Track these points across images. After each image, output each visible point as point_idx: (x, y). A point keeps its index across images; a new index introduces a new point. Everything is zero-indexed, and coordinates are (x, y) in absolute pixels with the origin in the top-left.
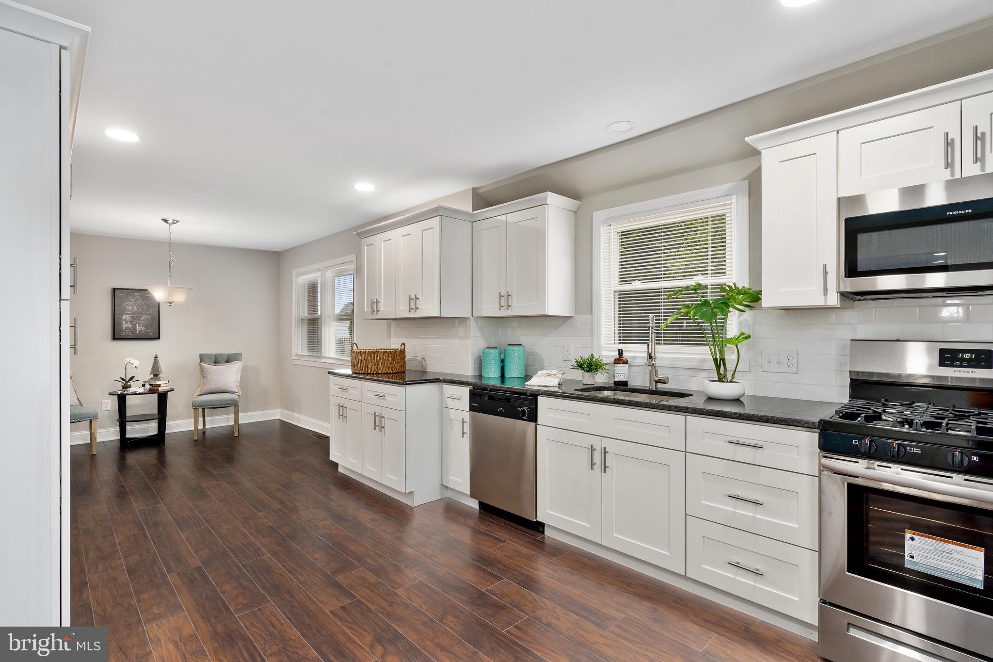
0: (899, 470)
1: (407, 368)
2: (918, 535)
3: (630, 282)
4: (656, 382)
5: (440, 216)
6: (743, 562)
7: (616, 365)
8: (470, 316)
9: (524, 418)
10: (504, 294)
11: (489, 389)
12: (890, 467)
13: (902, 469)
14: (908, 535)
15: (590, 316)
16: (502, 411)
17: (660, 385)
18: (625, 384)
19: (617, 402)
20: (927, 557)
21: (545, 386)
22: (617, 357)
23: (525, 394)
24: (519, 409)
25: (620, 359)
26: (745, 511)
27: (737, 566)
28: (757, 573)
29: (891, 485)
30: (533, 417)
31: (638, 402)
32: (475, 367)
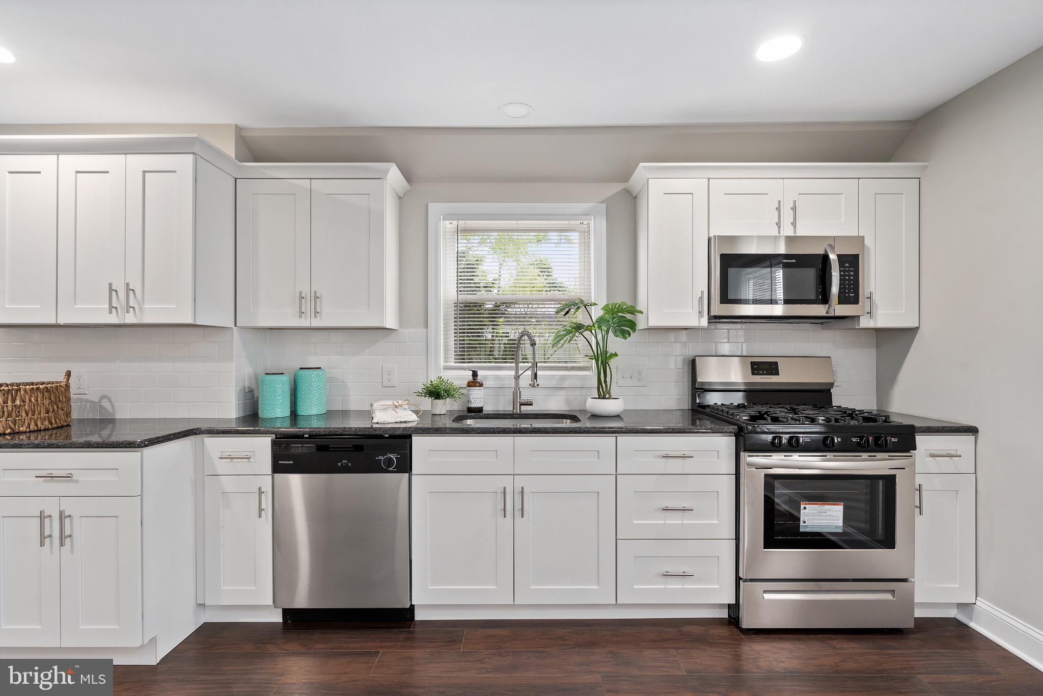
0: (783, 457)
1: (75, 415)
2: (809, 504)
3: (475, 293)
4: (521, 404)
5: (193, 153)
6: (672, 570)
7: (471, 388)
8: (232, 325)
9: (390, 469)
10: (306, 295)
11: (306, 436)
12: (771, 456)
13: (799, 456)
14: (802, 506)
15: (425, 330)
16: (347, 465)
17: (524, 408)
18: (480, 410)
19: (538, 431)
20: (812, 520)
21: (405, 422)
22: (471, 378)
23: (381, 437)
24: (381, 457)
25: (474, 382)
26: (674, 520)
27: (667, 575)
28: (684, 575)
29: (798, 470)
30: (405, 466)
31: (565, 428)
32: (239, 404)
